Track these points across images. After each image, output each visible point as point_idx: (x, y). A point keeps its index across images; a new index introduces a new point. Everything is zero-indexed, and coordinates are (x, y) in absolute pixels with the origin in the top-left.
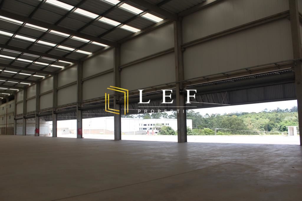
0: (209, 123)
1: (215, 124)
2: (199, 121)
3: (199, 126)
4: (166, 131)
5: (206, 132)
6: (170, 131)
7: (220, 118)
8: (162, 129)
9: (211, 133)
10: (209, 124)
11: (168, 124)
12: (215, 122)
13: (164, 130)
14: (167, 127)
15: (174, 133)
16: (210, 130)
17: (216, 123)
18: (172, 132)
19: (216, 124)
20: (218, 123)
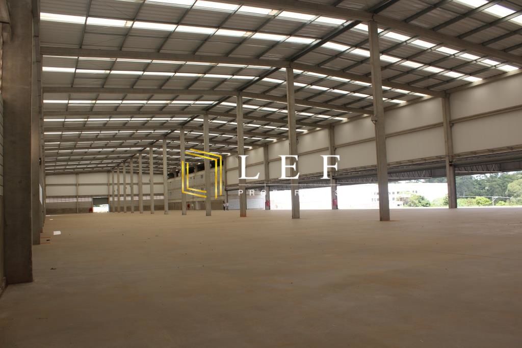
0: (487, 188)
1: (497, 190)
2: (467, 185)
3: (467, 193)
4: (417, 202)
5: (479, 202)
6: (424, 202)
7: (506, 179)
8: (411, 199)
9: (487, 203)
10: (487, 190)
11: (416, 192)
12: (497, 186)
13: (414, 201)
14: (418, 196)
15: (430, 205)
16: (485, 199)
17: (500, 189)
18: (427, 204)
19: (500, 191)
20: (503, 188)
